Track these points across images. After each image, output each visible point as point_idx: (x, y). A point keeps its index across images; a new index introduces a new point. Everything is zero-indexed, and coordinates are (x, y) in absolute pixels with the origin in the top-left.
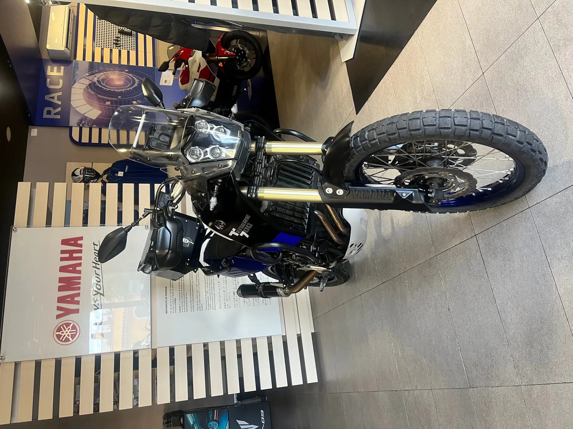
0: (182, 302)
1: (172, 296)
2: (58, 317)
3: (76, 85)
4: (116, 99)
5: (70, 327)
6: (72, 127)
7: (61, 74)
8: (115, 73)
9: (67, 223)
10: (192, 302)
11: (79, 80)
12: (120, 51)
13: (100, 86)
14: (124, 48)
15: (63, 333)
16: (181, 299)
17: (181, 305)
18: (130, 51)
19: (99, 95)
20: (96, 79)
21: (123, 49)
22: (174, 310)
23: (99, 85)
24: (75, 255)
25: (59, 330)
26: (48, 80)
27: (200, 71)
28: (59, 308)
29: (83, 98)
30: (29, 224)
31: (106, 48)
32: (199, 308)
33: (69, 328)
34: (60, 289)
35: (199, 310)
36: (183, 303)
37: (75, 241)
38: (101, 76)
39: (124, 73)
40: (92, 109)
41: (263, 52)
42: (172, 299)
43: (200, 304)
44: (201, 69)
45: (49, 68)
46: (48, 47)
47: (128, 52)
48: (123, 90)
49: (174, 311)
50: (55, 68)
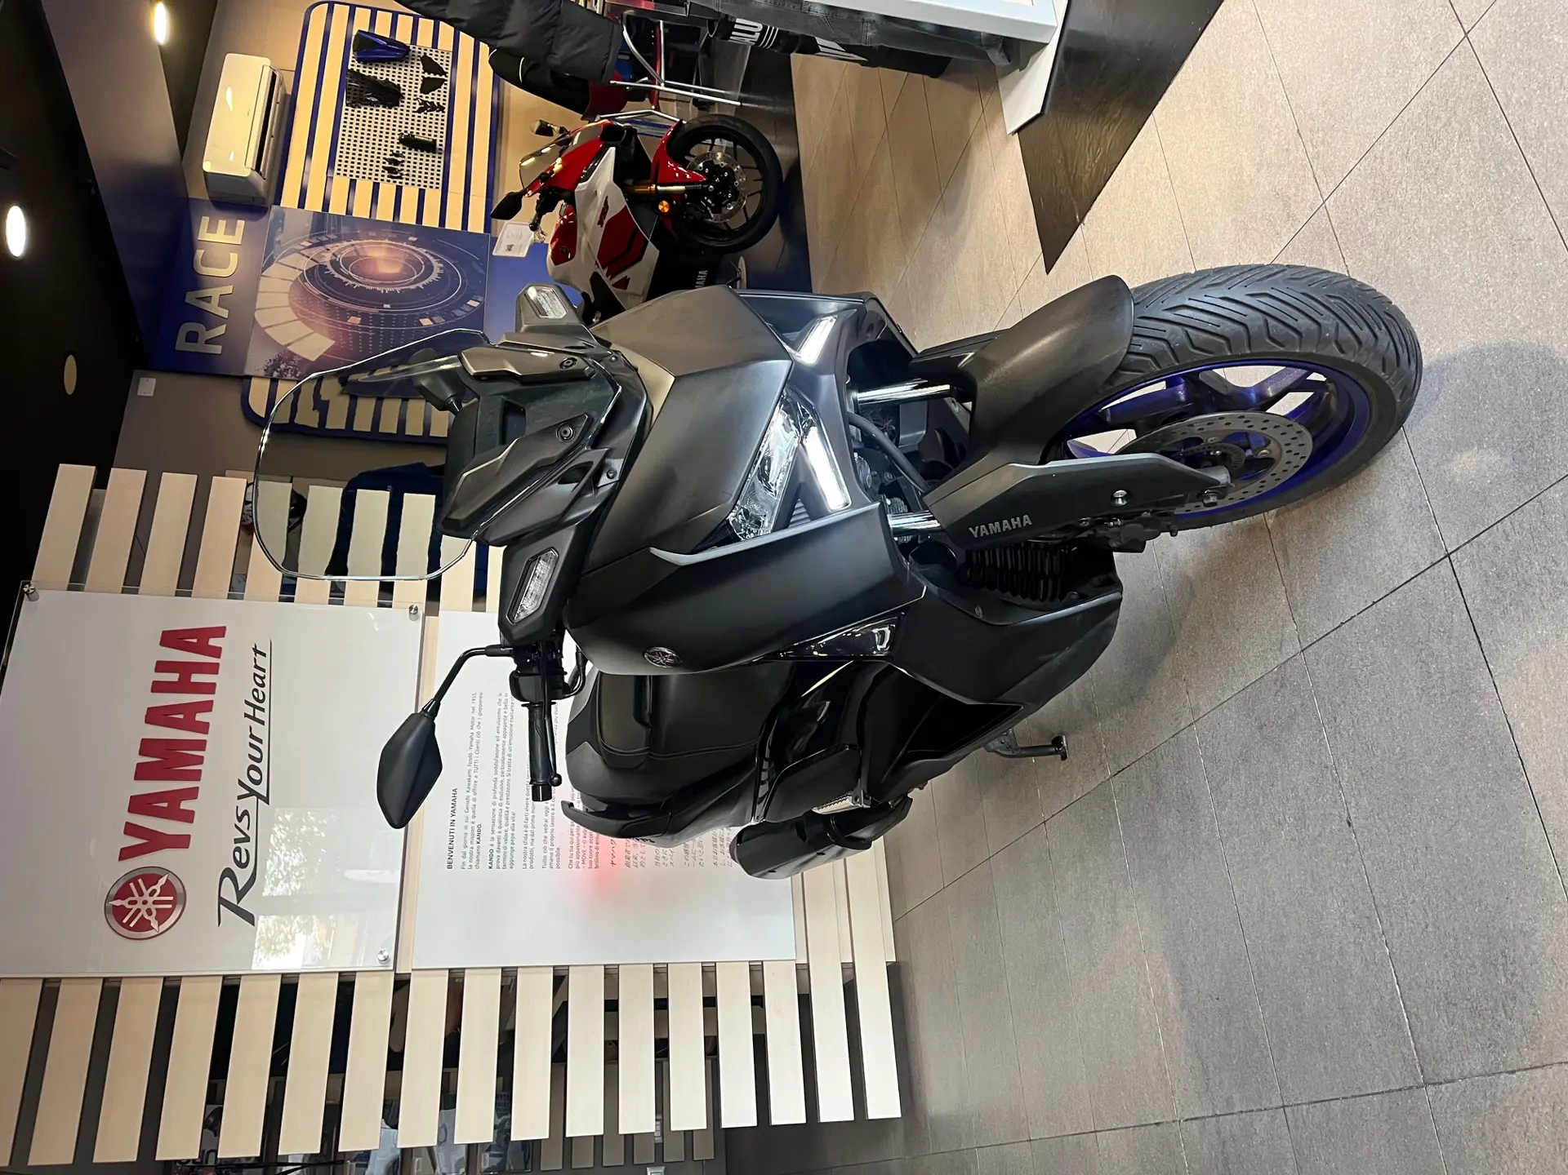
0: (499, 839)
1: (471, 820)
2: (126, 854)
3: (273, 269)
4: (376, 311)
5: (157, 887)
6: (250, 377)
7: (237, 239)
8: (380, 243)
9: (185, 583)
10: (529, 841)
11: (283, 256)
12: (399, 189)
13: (337, 275)
14: (410, 182)
15: (135, 902)
16: (496, 830)
17: (495, 849)
18: (428, 190)
19: (331, 299)
20: (327, 258)
21: (407, 184)
22: (475, 859)
23: (334, 272)
24: (196, 678)
25: (124, 892)
26: (200, 253)
27: (605, 222)
28: (130, 829)
29: (287, 304)
30: (78, 578)
31: (363, 181)
32: (548, 861)
33: (155, 891)
34: (142, 773)
35: (548, 866)
36: (502, 841)
37: (200, 640)
38: (343, 248)
39: (404, 245)
40: (310, 334)
41: (784, 176)
42: (470, 825)
43: (552, 849)
44: (608, 217)
45: (205, 220)
46: (207, 167)
47: (422, 193)
48: (398, 290)
49: (474, 864)
50: (222, 223)
